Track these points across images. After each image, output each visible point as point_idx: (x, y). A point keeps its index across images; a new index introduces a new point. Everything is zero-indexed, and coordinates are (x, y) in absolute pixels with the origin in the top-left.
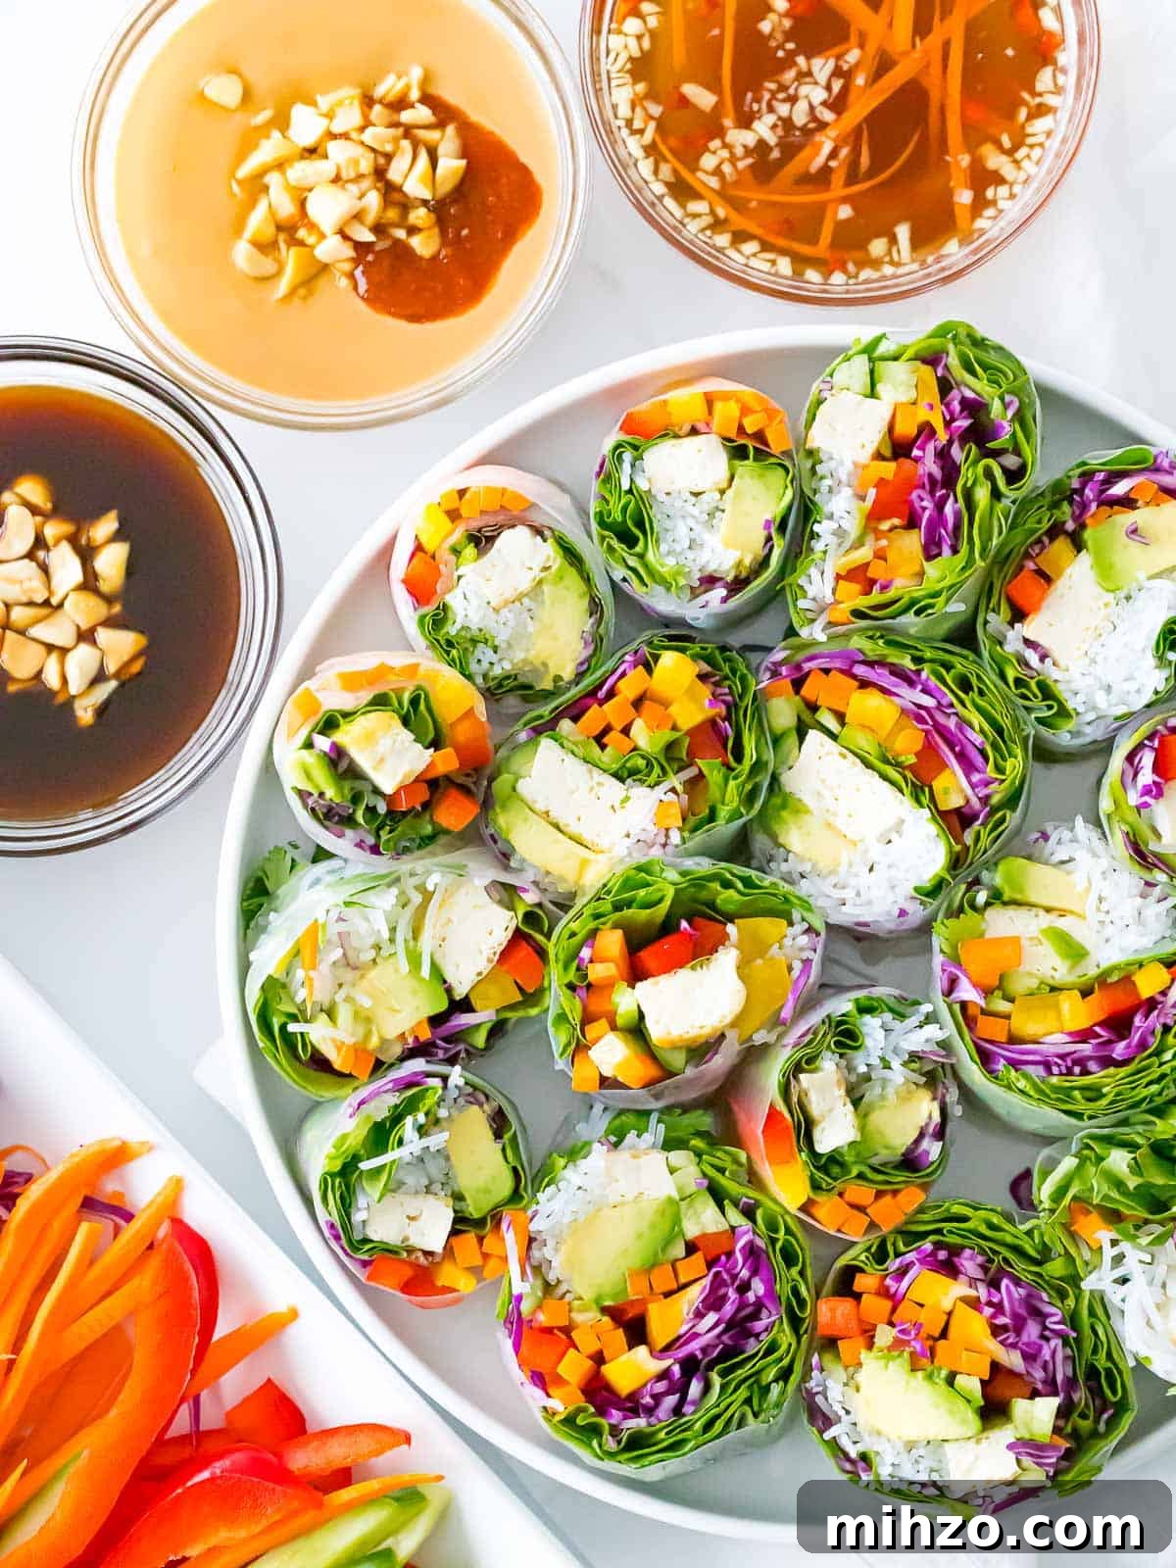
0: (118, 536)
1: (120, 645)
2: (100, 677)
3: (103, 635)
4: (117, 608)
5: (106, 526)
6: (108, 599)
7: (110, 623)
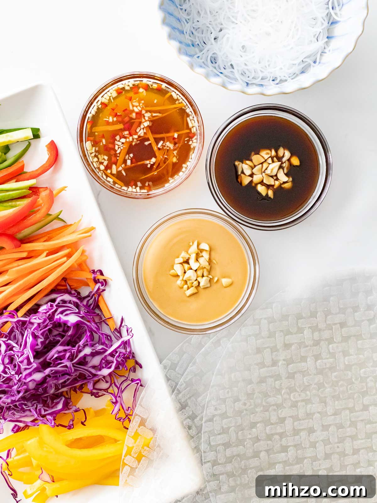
0: (267, 195)
1: (246, 181)
2: (243, 172)
3: (250, 179)
4: (253, 185)
5: (271, 193)
6: (256, 184)
7: (251, 182)
